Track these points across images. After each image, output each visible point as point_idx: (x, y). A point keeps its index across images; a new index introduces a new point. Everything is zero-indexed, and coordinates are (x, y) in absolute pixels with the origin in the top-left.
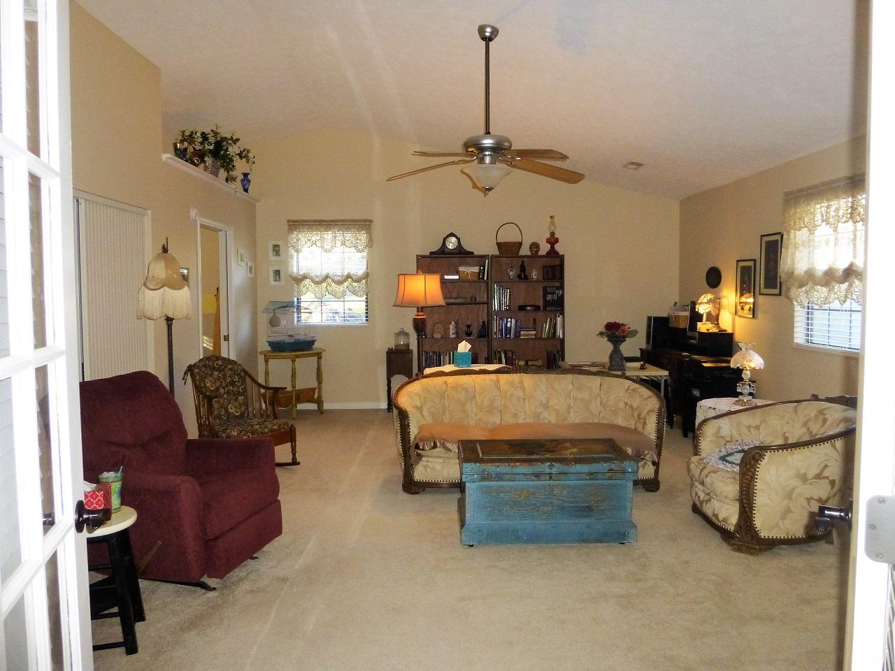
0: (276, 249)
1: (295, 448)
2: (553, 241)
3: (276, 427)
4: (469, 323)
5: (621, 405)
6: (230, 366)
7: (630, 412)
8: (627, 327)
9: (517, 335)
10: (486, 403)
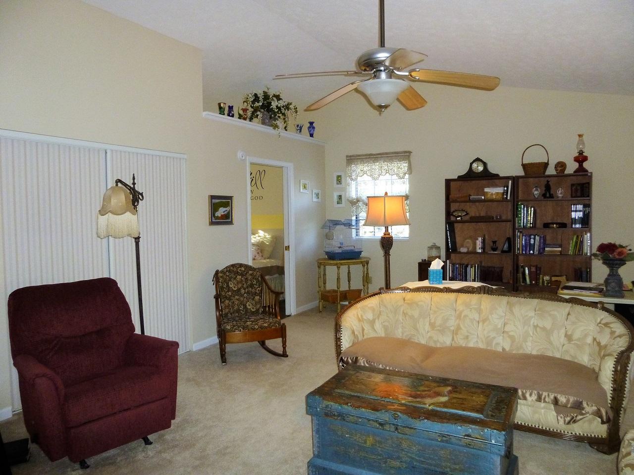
0: (339, 179)
1: (286, 343)
2: (581, 159)
3: (266, 325)
4: (496, 239)
5: (589, 340)
6: (250, 272)
7: (597, 349)
8: (628, 248)
9: (542, 251)
10: (439, 322)
